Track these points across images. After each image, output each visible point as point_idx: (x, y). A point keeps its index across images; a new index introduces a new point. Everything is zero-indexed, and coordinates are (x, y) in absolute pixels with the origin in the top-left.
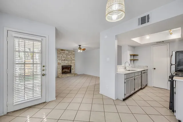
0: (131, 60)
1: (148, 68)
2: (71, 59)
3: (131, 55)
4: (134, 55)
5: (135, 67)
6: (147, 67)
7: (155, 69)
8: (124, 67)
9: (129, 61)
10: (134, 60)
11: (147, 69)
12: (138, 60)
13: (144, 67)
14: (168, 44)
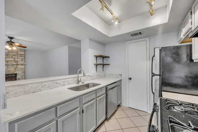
0: (97, 65)
1: (123, 78)
2: (14, 64)
3: (97, 57)
5: (105, 77)
6: (121, 76)
7: (130, 79)
9: (93, 67)
10: (104, 65)
11: (120, 79)
12: (109, 65)
13: (116, 76)
14: (148, 39)
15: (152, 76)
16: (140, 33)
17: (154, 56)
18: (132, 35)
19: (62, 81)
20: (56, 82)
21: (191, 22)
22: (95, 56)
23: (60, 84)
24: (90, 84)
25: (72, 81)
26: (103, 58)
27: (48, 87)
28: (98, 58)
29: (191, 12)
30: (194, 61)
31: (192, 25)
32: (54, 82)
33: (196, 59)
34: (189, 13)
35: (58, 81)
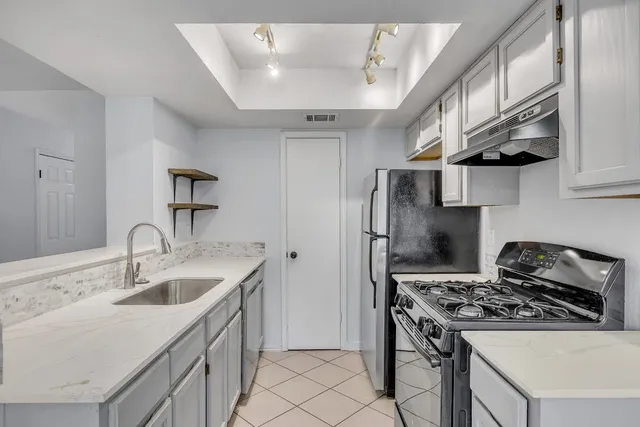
0: (175, 209)
3: (175, 175)
4: (195, 178)
5: (197, 255)
6: (263, 245)
7: (294, 255)
8: (123, 265)
9: (162, 218)
10: (194, 209)
11: (261, 260)
12: (217, 207)
13: (246, 248)
14: (343, 135)
15: (372, 240)
16: (332, 118)
17: (376, 189)
18: (309, 118)
19: (76, 276)
20: (54, 281)
21: (441, 126)
22: (170, 171)
23: (66, 292)
24: (173, 285)
25: (106, 276)
26: (193, 181)
27: (28, 308)
28: (178, 179)
29: (441, 106)
30: (444, 205)
31: (441, 131)
32: (46, 283)
33: (447, 202)
34: (436, 107)
35: (60, 281)
